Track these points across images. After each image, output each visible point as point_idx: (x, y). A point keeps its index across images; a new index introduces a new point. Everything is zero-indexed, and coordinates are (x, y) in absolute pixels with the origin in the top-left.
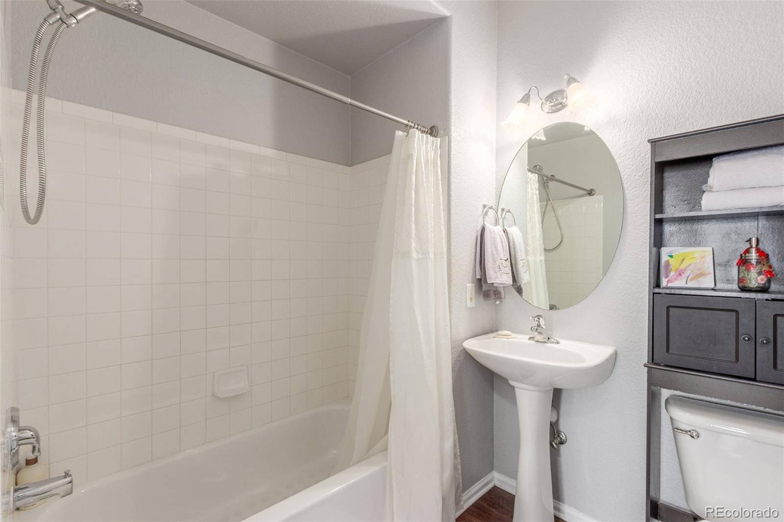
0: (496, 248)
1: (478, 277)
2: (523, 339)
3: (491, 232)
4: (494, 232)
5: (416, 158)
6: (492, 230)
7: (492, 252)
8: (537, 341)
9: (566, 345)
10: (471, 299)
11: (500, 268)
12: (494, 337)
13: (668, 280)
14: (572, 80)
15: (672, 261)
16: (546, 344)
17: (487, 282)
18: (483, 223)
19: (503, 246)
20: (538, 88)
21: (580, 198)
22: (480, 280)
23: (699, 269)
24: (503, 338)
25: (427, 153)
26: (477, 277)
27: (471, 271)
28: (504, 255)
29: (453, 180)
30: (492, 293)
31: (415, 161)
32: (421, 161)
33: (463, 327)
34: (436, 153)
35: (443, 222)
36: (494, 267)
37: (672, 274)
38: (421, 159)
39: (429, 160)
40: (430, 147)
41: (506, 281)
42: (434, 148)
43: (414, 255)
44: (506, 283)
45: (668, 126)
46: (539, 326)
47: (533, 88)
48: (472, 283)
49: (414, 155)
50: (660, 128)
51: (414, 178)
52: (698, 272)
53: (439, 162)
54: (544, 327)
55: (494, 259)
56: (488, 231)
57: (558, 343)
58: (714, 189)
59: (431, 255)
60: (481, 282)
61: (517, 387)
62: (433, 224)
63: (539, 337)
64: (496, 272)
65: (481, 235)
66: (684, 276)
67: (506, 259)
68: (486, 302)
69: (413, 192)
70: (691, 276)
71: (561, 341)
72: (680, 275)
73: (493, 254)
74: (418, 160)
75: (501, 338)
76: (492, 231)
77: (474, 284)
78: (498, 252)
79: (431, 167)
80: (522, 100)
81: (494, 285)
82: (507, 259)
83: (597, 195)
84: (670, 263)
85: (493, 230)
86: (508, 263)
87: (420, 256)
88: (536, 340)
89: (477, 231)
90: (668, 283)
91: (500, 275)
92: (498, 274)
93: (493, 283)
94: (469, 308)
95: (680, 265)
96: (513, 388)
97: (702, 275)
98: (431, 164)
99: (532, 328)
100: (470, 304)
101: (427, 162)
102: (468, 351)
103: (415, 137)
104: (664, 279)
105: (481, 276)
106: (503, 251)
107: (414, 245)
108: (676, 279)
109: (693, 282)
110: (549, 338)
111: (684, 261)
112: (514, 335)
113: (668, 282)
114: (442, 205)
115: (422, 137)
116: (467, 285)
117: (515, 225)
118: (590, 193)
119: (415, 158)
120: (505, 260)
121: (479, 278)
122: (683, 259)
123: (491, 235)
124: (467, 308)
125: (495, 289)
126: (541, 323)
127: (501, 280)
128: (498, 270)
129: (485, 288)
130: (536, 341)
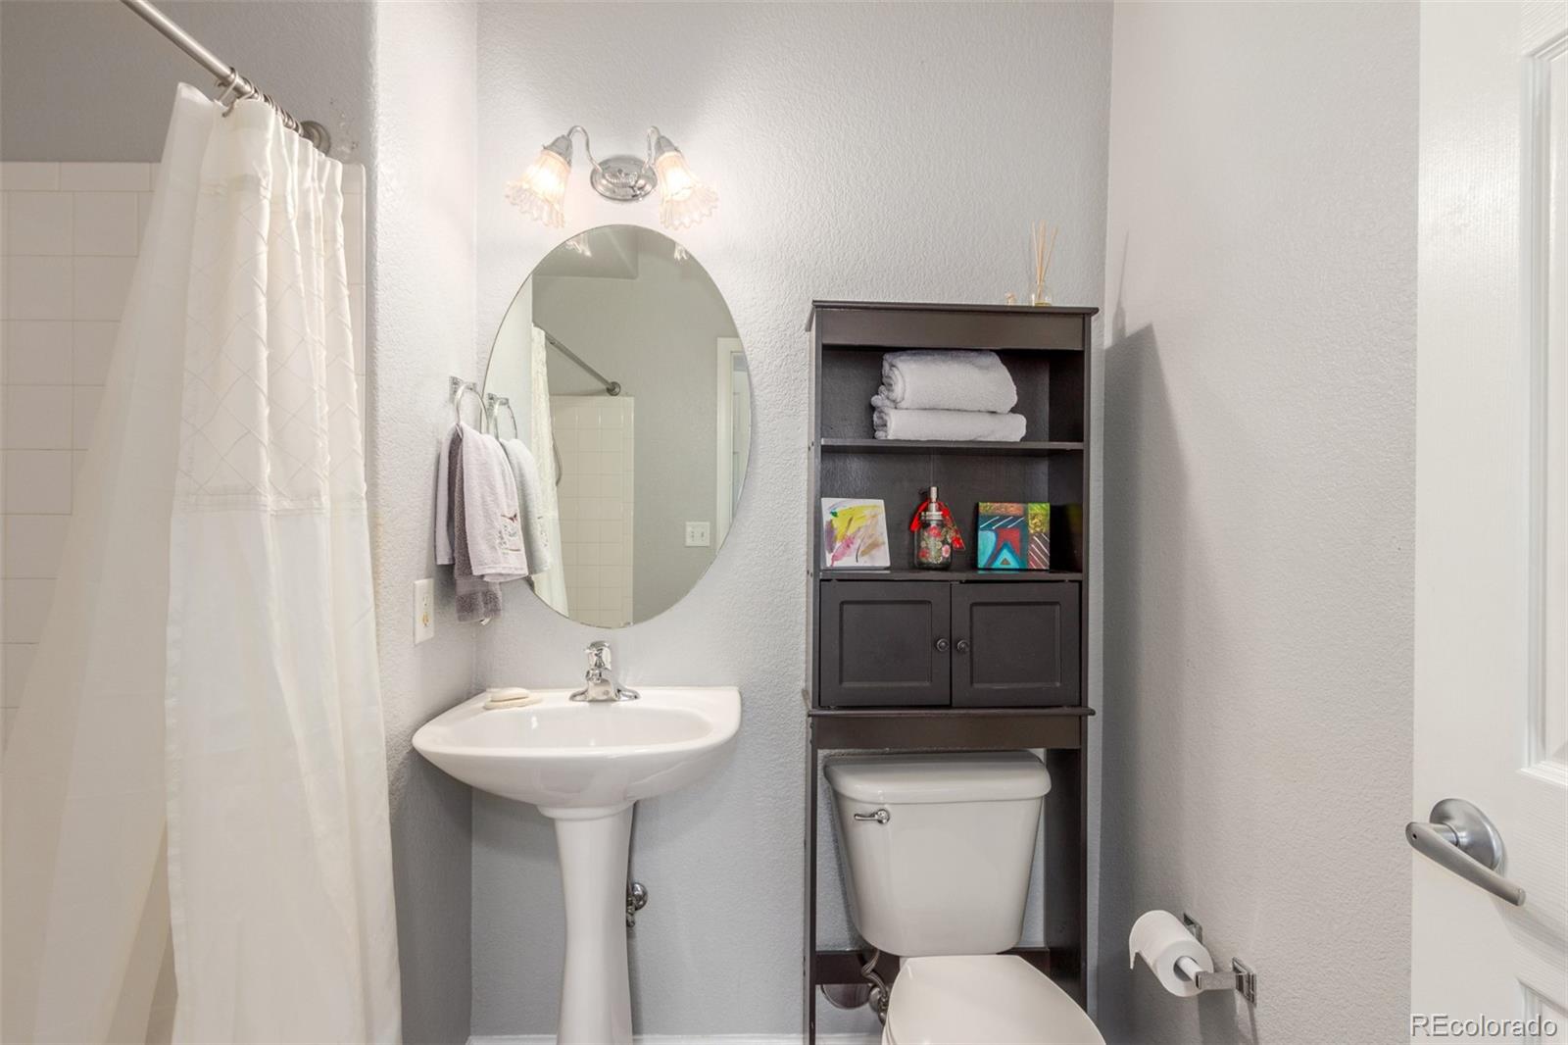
0: (492, 488)
1: (443, 559)
2: (556, 700)
3: (478, 449)
4: (486, 447)
5: (269, 195)
6: (480, 443)
7: (483, 497)
8: (592, 701)
9: (653, 698)
10: (425, 620)
11: (502, 538)
12: (487, 708)
13: (833, 556)
14: (663, 144)
15: (836, 524)
16: (614, 704)
17: (471, 573)
18: (454, 424)
19: (505, 484)
20: (589, 135)
21: (589, 397)
22: (448, 570)
23: (871, 537)
24: (512, 706)
25: (304, 194)
26: (440, 562)
27: (425, 545)
28: (509, 506)
29: (381, 295)
30: (480, 598)
31: (266, 203)
32: (286, 210)
33: (408, 695)
34: (329, 202)
35: (356, 406)
36: (490, 534)
37: (838, 544)
38: (285, 202)
39: (313, 217)
40: (313, 179)
41: (516, 569)
42: (323, 185)
43: (269, 500)
44: (516, 572)
45: (820, 286)
46: (599, 665)
47: (579, 129)
48: (427, 578)
49: (264, 183)
50: (808, 287)
51: (263, 258)
52: (870, 541)
53: (340, 231)
54: (609, 667)
55: (487, 515)
56: (470, 445)
57: (636, 697)
58: (903, 404)
59: (325, 500)
60: (452, 573)
61: (561, 820)
62: (327, 409)
63: (595, 692)
64: (493, 548)
65: (450, 453)
66: (854, 547)
67: (512, 515)
68: (463, 623)
69: (262, 300)
70: (861, 549)
71: (641, 691)
72: (848, 546)
73: (484, 503)
74: (279, 203)
75: (506, 707)
76: (482, 447)
77: (432, 580)
78: (497, 499)
79: (317, 239)
80: (553, 144)
81: (486, 579)
82: (515, 516)
83: (623, 396)
84: (835, 526)
85: (484, 445)
86: (518, 525)
87: (286, 504)
88: (590, 698)
89: (439, 443)
90: (833, 561)
91: (504, 553)
92: (500, 552)
93: (483, 576)
94: (420, 643)
95: (846, 531)
96: (551, 823)
97: (875, 545)
98: (317, 231)
99: (588, 673)
100: (423, 633)
101: (305, 218)
102: (426, 757)
103: (266, 127)
104: (827, 554)
105: (453, 559)
106: (507, 496)
107: (267, 470)
108: (843, 554)
109: (866, 558)
110: (619, 691)
111: (852, 522)
112: (534, 695)
113: (834, 558)
114: (352, 360)
115: (291, 141)
116: (417, 582)
117: (516, 437)
118: (612, 390)
119: (267, 194)
120: (511, 519)
121: (446, 562)
122: (851, 520)
123: (480, 455)
124: (416, 646)
125: (484, 589)
126: (604, 659)
127: (505, 565)
128: (498, 541)
129: (463, 587)
130: (590, 701)
